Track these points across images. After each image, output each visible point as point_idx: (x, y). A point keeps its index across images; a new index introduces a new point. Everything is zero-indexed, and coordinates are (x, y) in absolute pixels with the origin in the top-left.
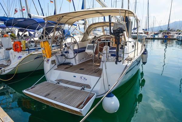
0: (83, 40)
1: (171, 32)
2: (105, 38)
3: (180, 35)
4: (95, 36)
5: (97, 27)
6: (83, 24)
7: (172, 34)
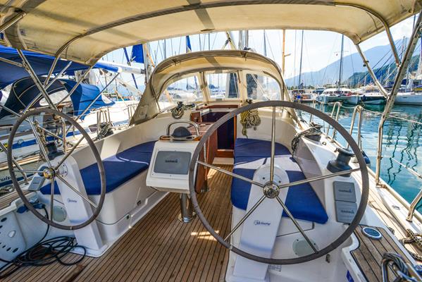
0: (139, 119)
1: (307, 90)
2: (209, 107)
3: (322, 95)
4: (181, 103)
5: (184, 73)
6: (142, 73)
7: (308, 92)
